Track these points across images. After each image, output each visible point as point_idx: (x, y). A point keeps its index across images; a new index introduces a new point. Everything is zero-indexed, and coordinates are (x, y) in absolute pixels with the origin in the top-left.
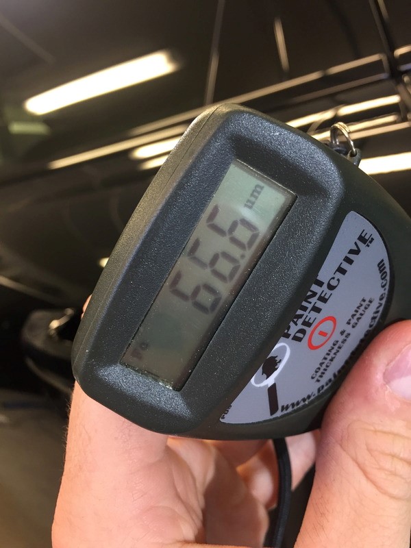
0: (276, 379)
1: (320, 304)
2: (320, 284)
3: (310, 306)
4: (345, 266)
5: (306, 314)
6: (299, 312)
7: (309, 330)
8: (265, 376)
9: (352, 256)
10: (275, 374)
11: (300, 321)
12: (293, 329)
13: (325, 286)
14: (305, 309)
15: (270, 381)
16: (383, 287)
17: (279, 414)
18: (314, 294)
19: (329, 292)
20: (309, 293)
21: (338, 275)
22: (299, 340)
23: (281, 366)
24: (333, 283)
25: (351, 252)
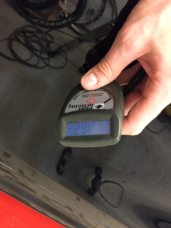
0: (102, 103)
1: (84, 106)
2: (80, 108)
3: (85, 107)
4: (75, 106)
6: (86, 109)
7: (90, 104)
8: (101, 106)
10: (101, 104)
11: (88, 107)
12: (90, 107)
14: (85, 108)
15: (103, 104)
16: (79, 95)
17: (111, 97)
18: (82, 108)
19: (81, 105)
20: (82, 110)
21: (78, 106)
22: (93, 104)
23: (99, 104)
24: (79, 106)
25: (72, 107)
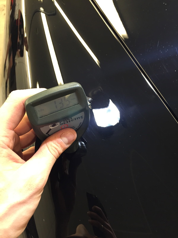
0: (52, 128)
5: (66, 121)
9: (78, 118)
13: (71, 119)
15: (51, 128)
16: (78, 127)
17: (47, 135)
23: (55, 127)
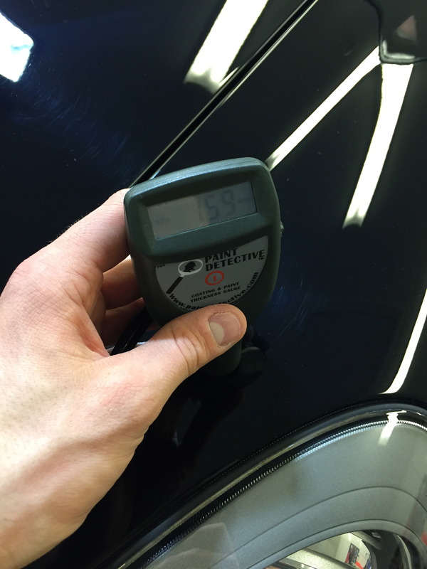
0: (185, 276)
1: (226, 263)
2: (234, 254)
3: (224, 259)
4: (247, 257)
5: (220, 260)
6: (219, 256)
7: (213, 269)
9: (252, 256)
10: (188, 273)
11: (215, 261)
12: (211, 262)
13: (235, 257)
14: (221, 258)
15: (183, 274)
16: (248, 287)
17: (168, 296)
18: (229, 255)
19: (233, 262)
20: (228, 252)
21: (242, 258)
22: (207, 270)
23: (193, 272)
24: (238, 260)
25: (253, 253)
